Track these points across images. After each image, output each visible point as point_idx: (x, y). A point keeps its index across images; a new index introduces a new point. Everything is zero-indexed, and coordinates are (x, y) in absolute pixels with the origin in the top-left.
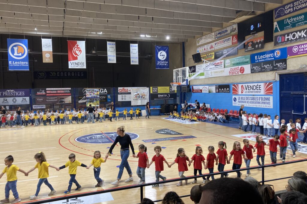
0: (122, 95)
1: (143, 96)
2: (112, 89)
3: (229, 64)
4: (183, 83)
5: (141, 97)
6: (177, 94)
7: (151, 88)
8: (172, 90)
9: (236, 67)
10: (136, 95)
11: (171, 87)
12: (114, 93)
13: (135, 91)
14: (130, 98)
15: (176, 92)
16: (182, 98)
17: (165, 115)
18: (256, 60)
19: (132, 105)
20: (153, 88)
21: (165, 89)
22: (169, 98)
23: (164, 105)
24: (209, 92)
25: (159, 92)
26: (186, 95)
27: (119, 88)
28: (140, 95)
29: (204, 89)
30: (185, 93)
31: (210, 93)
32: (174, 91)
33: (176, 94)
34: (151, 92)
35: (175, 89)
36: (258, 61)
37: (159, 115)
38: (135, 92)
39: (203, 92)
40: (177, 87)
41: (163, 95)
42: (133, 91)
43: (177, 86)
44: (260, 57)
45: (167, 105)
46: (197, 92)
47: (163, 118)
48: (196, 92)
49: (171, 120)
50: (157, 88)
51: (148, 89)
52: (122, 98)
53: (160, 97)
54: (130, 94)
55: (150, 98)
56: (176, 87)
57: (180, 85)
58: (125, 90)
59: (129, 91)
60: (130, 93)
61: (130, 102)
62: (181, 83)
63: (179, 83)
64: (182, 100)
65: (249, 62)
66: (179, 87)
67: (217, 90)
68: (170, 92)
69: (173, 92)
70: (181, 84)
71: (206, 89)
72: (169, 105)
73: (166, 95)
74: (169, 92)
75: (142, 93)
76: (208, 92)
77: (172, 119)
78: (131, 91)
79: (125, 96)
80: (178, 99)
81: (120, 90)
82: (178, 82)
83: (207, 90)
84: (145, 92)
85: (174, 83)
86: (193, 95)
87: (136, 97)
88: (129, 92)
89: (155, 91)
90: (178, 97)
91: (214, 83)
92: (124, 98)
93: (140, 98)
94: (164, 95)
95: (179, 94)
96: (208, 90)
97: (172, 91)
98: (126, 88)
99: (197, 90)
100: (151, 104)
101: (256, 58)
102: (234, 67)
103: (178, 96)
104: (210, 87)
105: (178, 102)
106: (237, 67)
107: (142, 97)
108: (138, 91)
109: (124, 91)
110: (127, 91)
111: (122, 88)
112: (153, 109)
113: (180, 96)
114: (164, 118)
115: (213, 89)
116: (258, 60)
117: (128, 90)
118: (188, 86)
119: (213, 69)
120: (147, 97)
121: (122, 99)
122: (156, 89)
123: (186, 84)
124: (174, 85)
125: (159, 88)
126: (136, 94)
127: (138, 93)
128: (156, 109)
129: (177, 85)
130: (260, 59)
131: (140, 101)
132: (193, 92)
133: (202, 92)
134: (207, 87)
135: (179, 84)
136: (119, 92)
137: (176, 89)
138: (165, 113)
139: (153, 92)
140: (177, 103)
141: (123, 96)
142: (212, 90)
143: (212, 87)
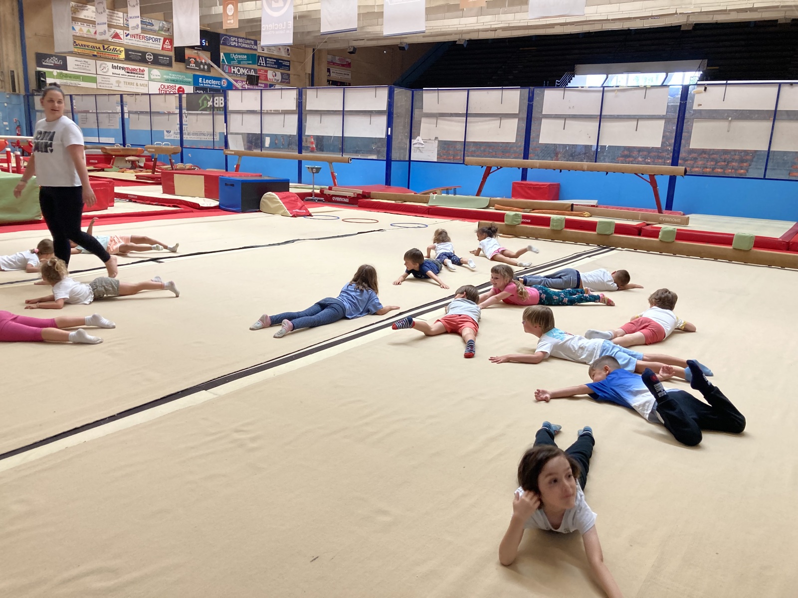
3: (159, 78)
9: (171, 85)
18: (201, 83)
36: (202, 85)
44: (205, 81)
65: (192, 83)
101: (200, 80)
102: (168, 84)
106: (174, 85)
116: (203, 83)
119: (120, 76)
130: (206, 84)
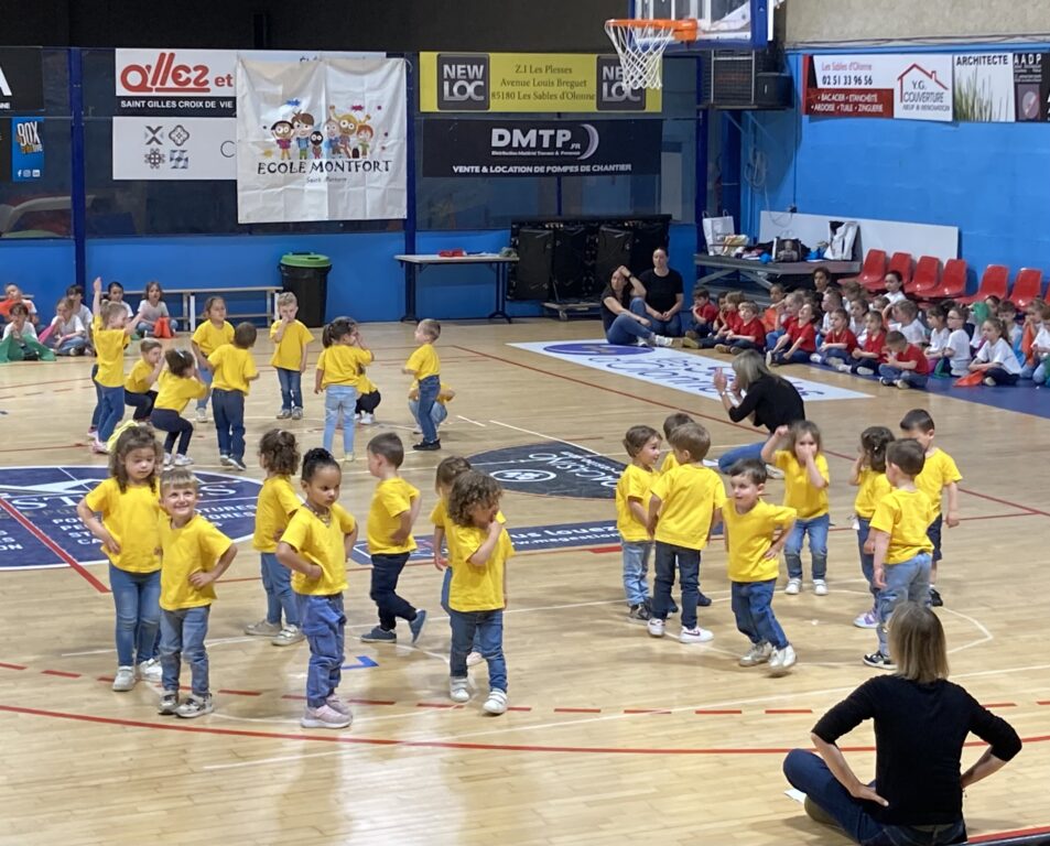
0: (154, 121)
1: (346, 133)
2: (55, 62)
4: (722, 25)
5: (334, 147)
6: (669, 131)
7: (428, 60)
8: (620, 91)
10: (281, 130)
11: (607, 57)
12: (77, 105)
13: (280, 89)
14: (226, 149)
15: (654, 105)
16: (711, 166)
17: (554, 315)
19: (242, 219)
20: (441, 62)
21: (554, 77)
22: (591, 161)
23: (539, 224)
24: (959, 114)
25: (496, 106)
26: (747, 138)
27: (124, 57)
28: (324, 131)
29: (908, 87)
30: (737, 114)
31: (962, 125)
32: (641, 92)
33: (653, 125)
34: (429, 103)
35: (643, 74)
37: (499, 315)
38: (275, 102)
39: (899, 111)
40: (671, 56)
41: (532, 134)
42: (252, 85)
43: (669, 46)
45: (575, 222)
46: (848, 108)
47: (535, 343)
48: (840, 114)
49: (600, 363)
50: (485, 62)
51: (395, 69)
52: (148, 150)
53: (509, 147)
54: (231, 113)
55: (419, 159)
56: (658, 57)
57: (689, 43)
58: (176, 76)
59: (218, 81)
60: (224, 109)
61: (225, 191)
62: (705, 23)
63: (685, 24)
64: (710, 186)
66: (688, 60)
67: (1031, 99)
68: (601, 104)
69: (627, 104)
70: (700, 36)
71: (931, 86)
72: (592, 225)
73: (564, 136)
74: (590, 106)
75: (343, 108)
76: (948, 116)
77: (611, 359)
78: (241, 89)
79: (181, 137)
80: (674, 172)
81: (134, 78)
82: (680, 17)
83: (939, 97)
84: (368, 100)
85: (643, 27)
86: (814, 134)
87: (284, 144)
88: (218, 99)
89: (462, 90)
90: (678, 156)
91: (1002, 28)
92: (166, 147)
93: (317, 154)
94: (546, 134)
95: (679, 130)
96: (948, 101)
97: (615, 98)
98: (185, 56)
99: (847, 92)
100: (421, 217)
103: (676, 148)
104: (965, 72)
105: (673, 201)
107: (336, 150)
108: (300, 91)
109: (170, 83)
110: (201, 84)
111: (148, 56)
112: (437, 258)
113: (690, 148)
114: (537, 347)
115: (995, 85)
117: (210, 77)
118: (772, 54)
120: (392, 146)
121: (154, 159)
122: (477, 71)
123: (748, 35)
124: (639, 41)
125: (503, 64)
126: (285, 112)
127: (303, 108)
128: (465, 257)
129: (669, 38)
131: (323, 186)
132: (809, 111)
133: (889, 110)
134: (941, 64)
135: (687, 37)
136: (121, 91)
137: (655, 83)
138: (551, 298)
139: (441, 102)
140: (665, 211)
141: (162, 136)
142: (985, 99)
143: (984, 69)
